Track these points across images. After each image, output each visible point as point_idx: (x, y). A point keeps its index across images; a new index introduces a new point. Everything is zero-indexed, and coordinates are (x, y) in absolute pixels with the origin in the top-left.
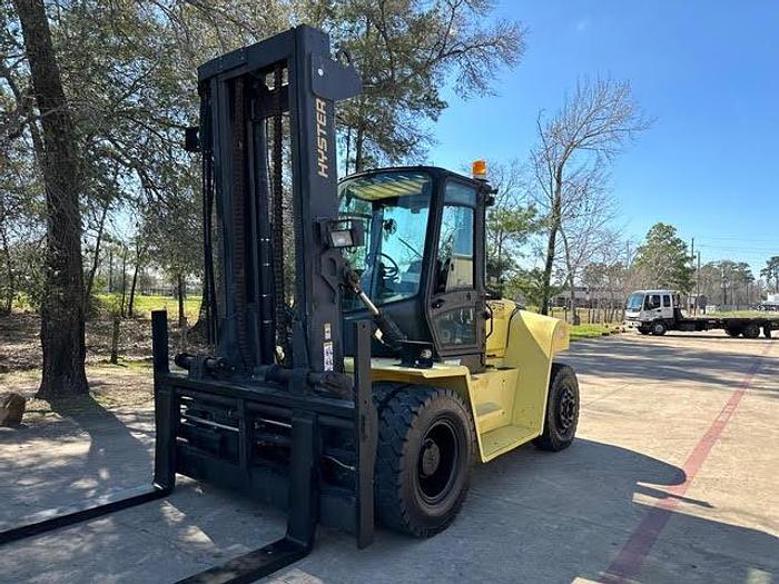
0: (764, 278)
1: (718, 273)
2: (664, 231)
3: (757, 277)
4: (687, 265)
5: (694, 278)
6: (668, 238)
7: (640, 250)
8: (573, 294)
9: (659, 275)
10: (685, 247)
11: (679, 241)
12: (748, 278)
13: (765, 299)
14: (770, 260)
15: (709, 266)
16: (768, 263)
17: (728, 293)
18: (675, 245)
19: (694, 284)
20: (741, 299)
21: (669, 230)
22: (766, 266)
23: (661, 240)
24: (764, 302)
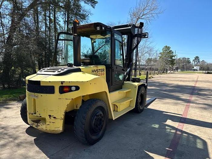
0: (194, 62)
1: (182, 61)
2: (167, 48)
3: (192, 62)
4: (173, 58)
5: (175, 62)
6: (168, 50)
7: (160, 53)
8: (139, 66)
9: (165, 61)
10: (173, 53)
11: (171, 51)
12: (189, 62)
13: (194, 68)
14: (195, 57)
15: (180, 59)
16: (195, 58)
17: (184, 66)
18: (170, 52)
19: (175, 63)
20: (187, 68)
21: (169, 48)
22: (194, 59)
23: (166, 50)
24: (193, 69)
